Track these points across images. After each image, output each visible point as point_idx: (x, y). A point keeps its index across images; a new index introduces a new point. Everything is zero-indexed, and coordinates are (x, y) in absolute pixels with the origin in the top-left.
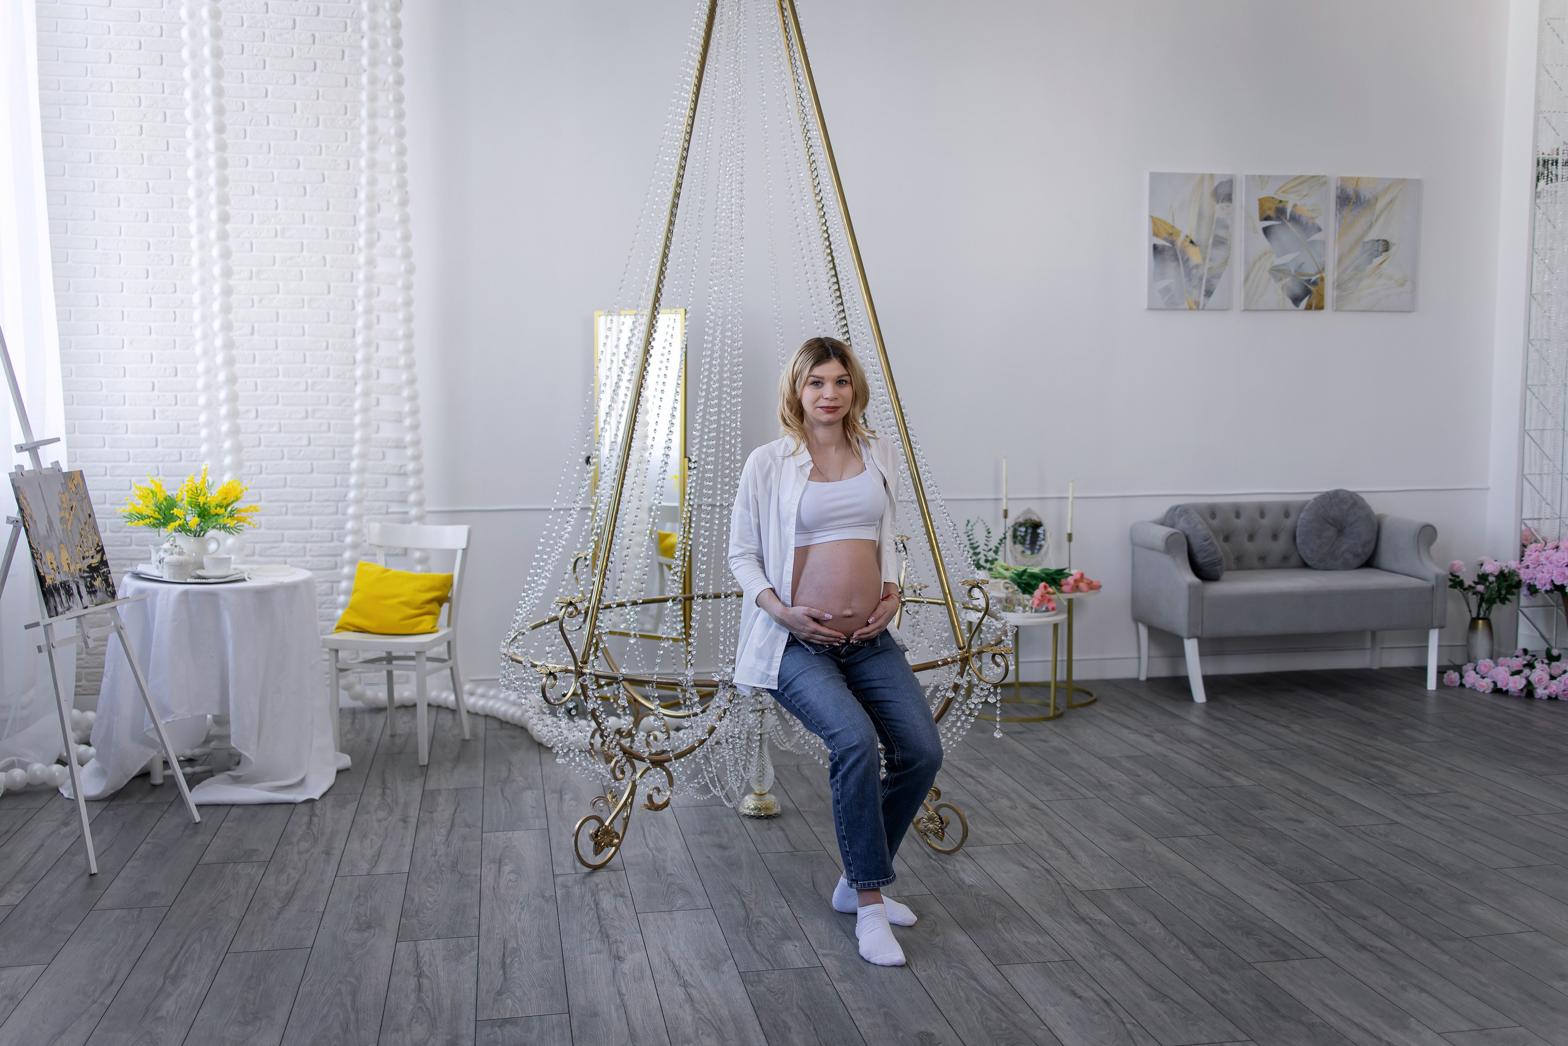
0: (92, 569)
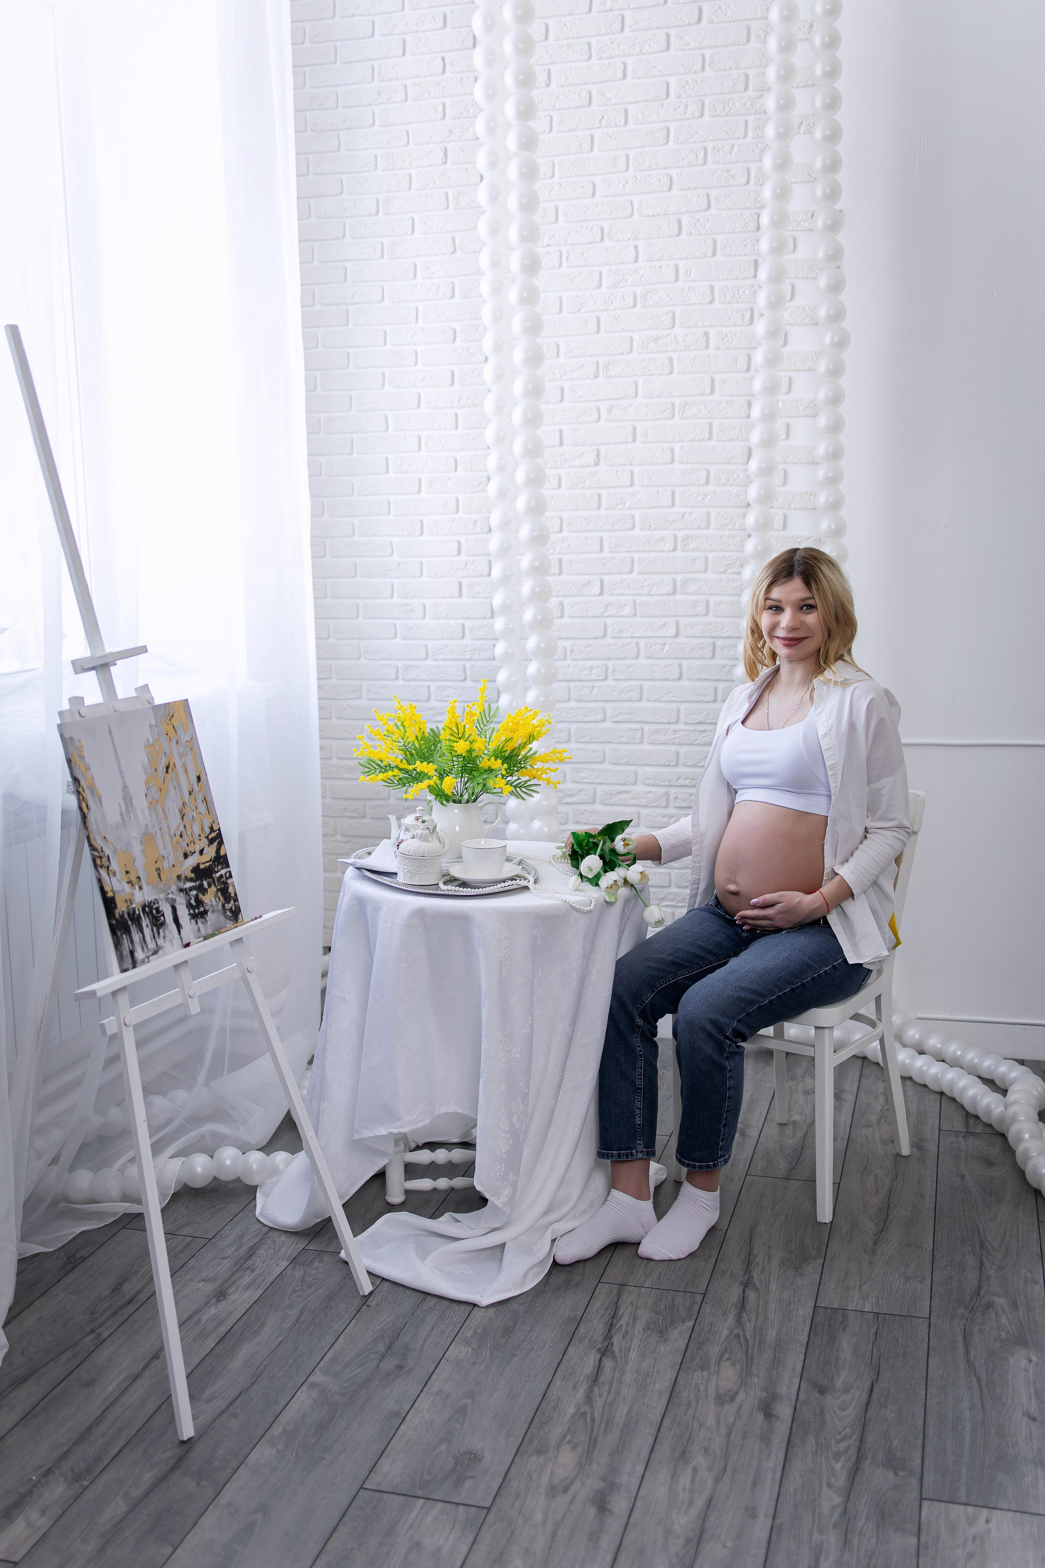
0: (200, 873)
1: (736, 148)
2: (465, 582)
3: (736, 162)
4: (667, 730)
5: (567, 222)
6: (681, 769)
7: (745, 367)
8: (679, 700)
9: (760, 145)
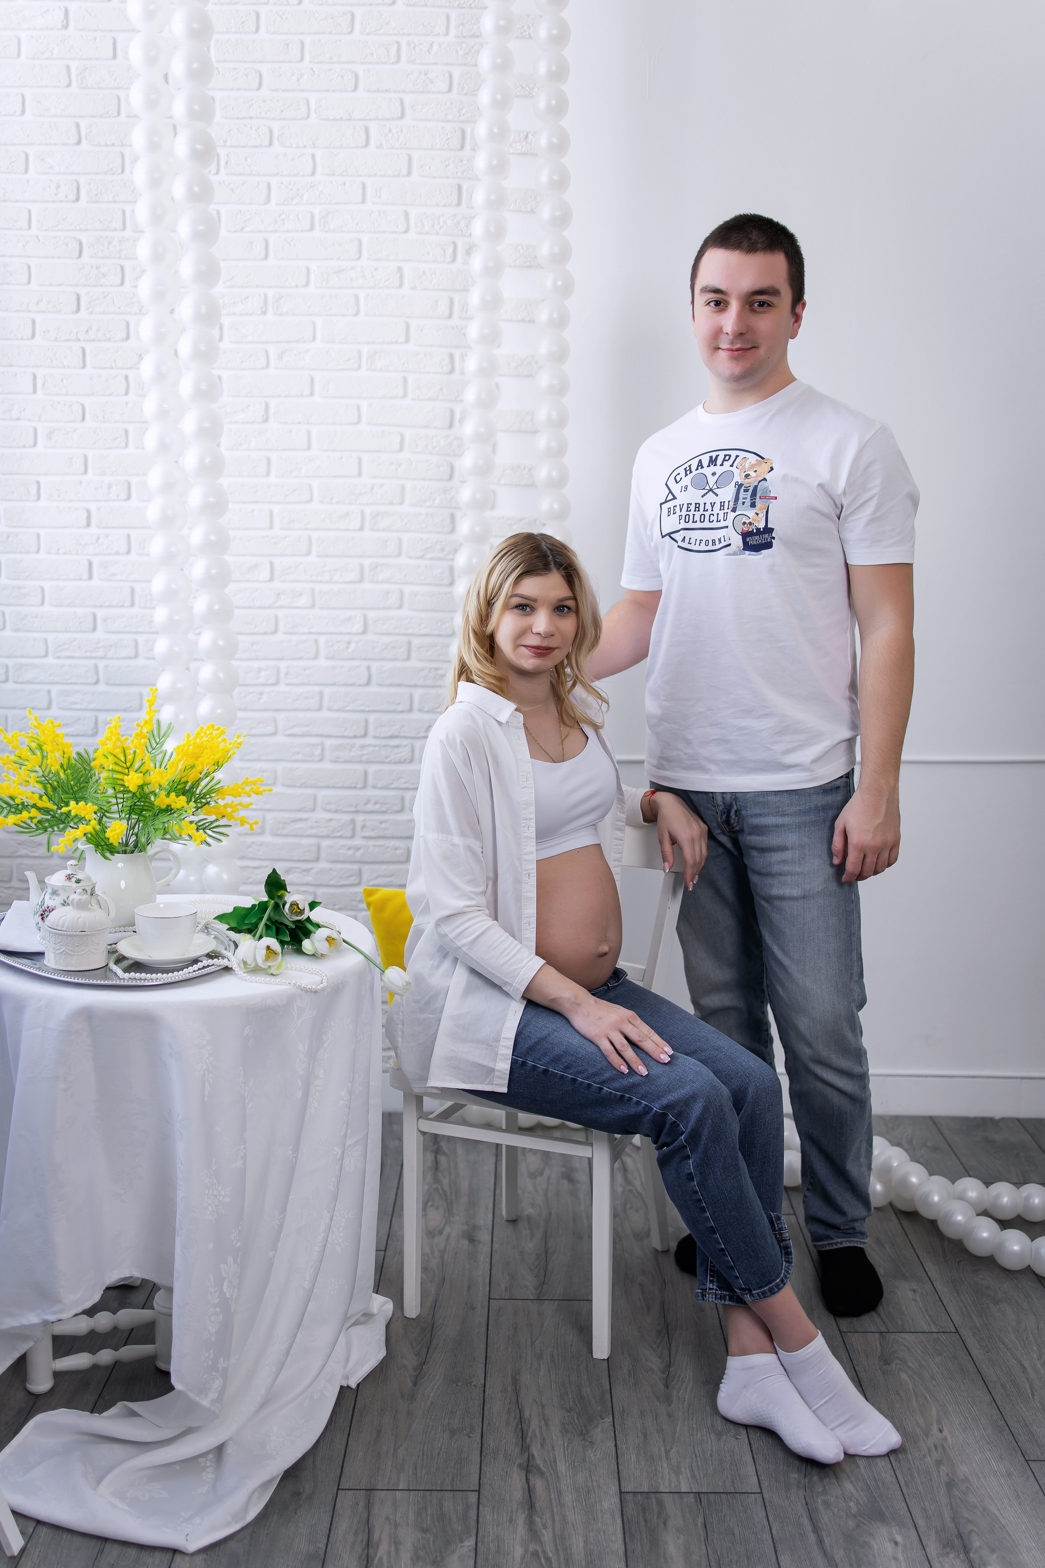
1: (435, 47)
2: (96, 561)
3: (436, 64)
4: (353, 746)
5: (226, 118)
6: (370, 792)
7: (447, 313)
8: (367, 709)
9: (464, 45)
